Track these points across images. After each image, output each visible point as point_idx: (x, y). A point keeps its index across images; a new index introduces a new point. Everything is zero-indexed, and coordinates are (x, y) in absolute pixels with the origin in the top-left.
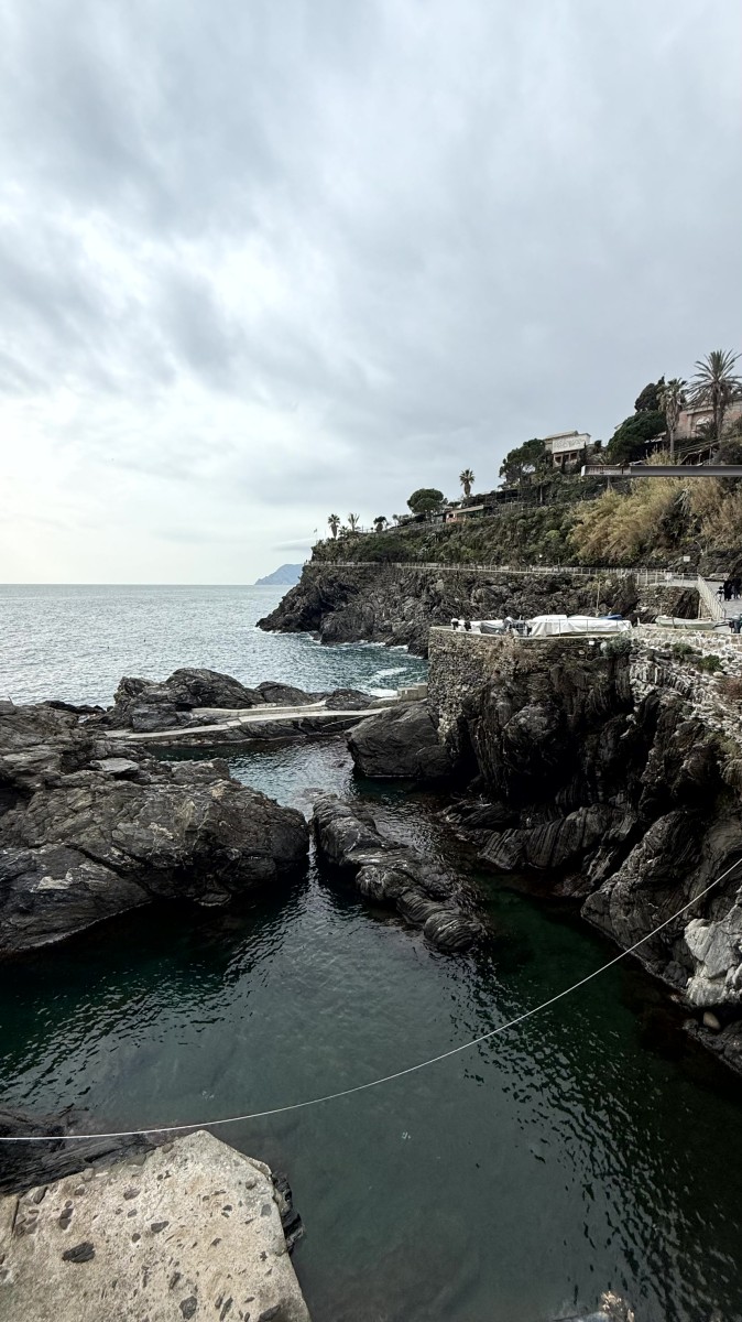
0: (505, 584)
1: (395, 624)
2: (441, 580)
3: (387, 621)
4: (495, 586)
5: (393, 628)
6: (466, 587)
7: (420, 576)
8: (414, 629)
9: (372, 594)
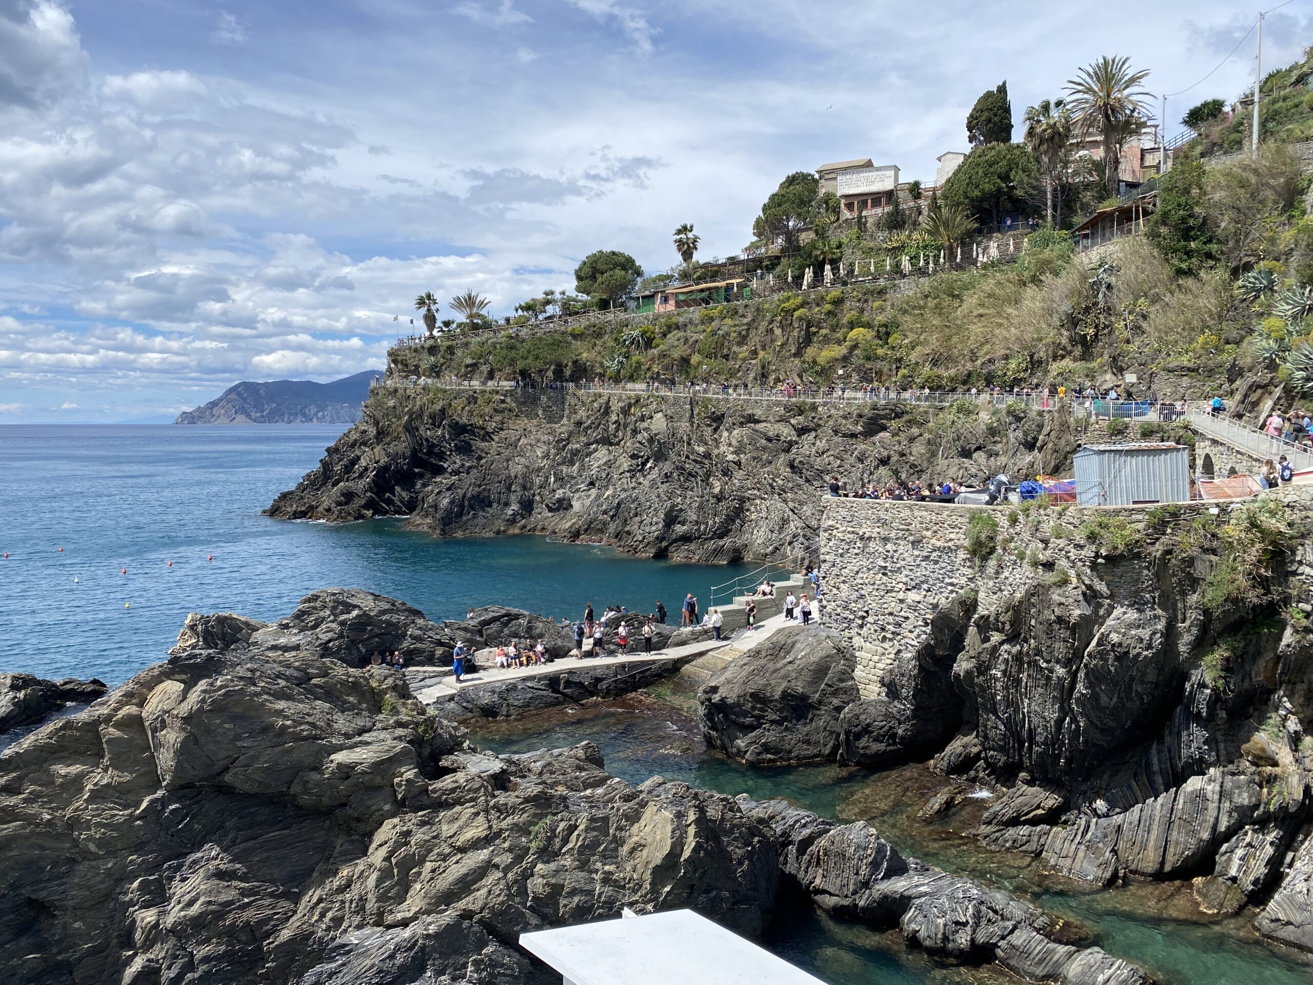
1: (577, 495)
2: (660, 414)
3: (561, 491)
4: (764, 424)
5: (574, 503)
6: (710, 426)
7: (616, 406)
8: (619, 504)
9: (523, 441)
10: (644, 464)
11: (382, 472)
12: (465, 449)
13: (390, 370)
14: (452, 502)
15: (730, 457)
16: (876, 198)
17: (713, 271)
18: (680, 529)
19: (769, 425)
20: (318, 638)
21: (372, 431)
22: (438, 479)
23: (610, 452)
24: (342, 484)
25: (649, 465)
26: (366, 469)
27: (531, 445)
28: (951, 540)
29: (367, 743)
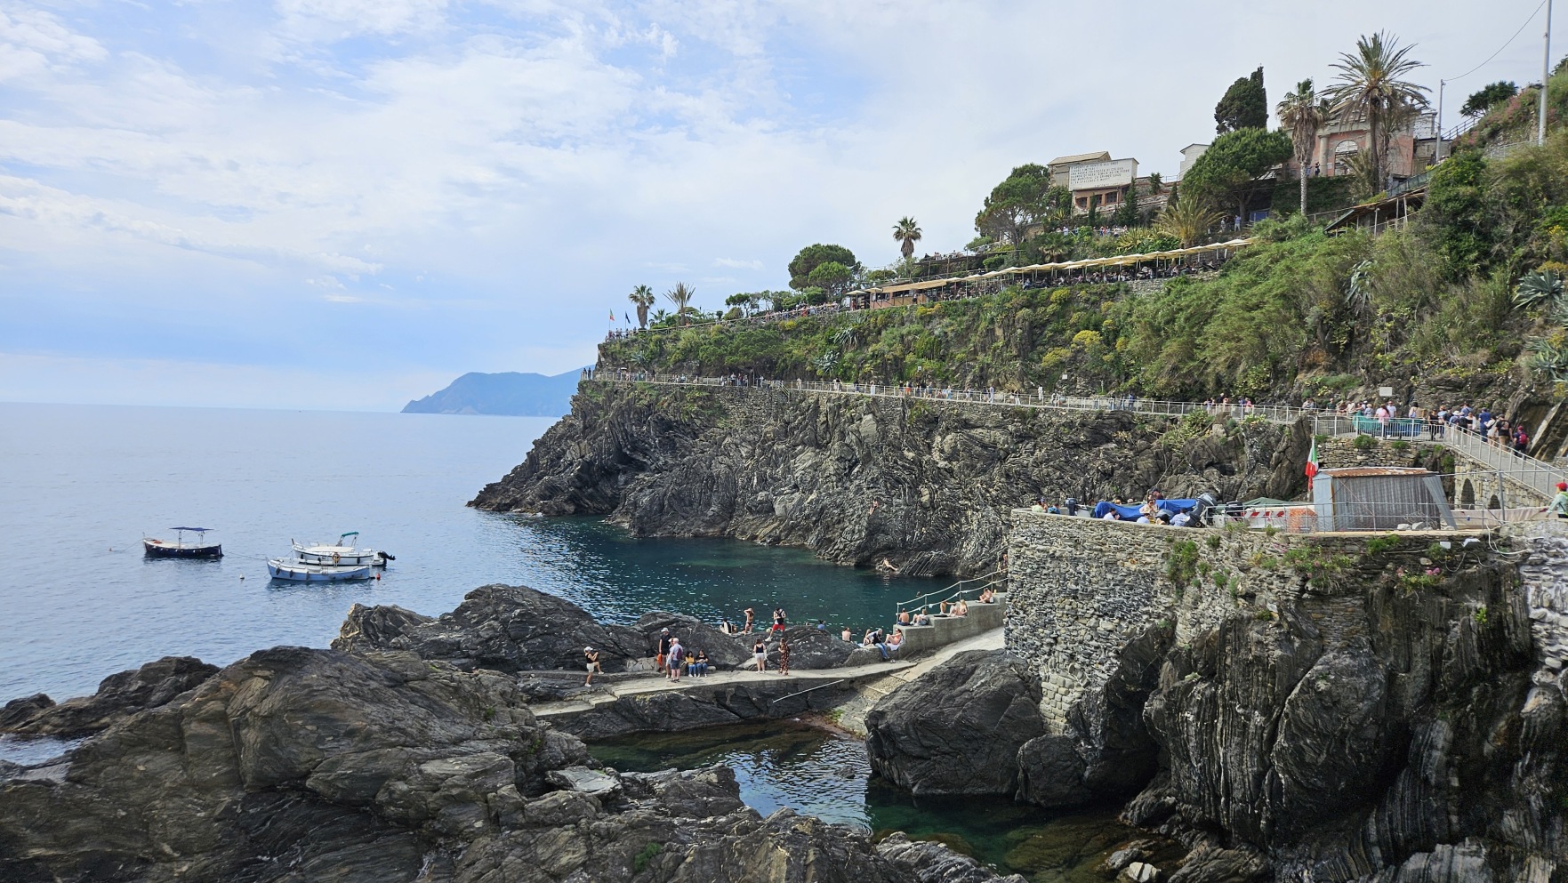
0: (1000, 426)
1: (779, 499)
2: (870, 416)
3: (763, 493)
4: (980, 430)
5: (776, 506)
6: (920, 430)
7: (824, 407)
8: (822, 509)
9: (728, 440)
10: (851, 468)
11: (587, 466)
12: (670, 446)
13: (600, 364)
14: (652, 501)
15: (942, 464)
16: (1112, 194)
17: (932, 267)
18: (883, 539)
19: (985, 431)
20: (479, 636)
21: (579, 424)
22: (641, 476)
23: (817, 454)
24: (546, 478)
25: (856, 470)
26: (571, 464)
27: (736, 445)
28: (1147, 563)
29: (465, 754)
